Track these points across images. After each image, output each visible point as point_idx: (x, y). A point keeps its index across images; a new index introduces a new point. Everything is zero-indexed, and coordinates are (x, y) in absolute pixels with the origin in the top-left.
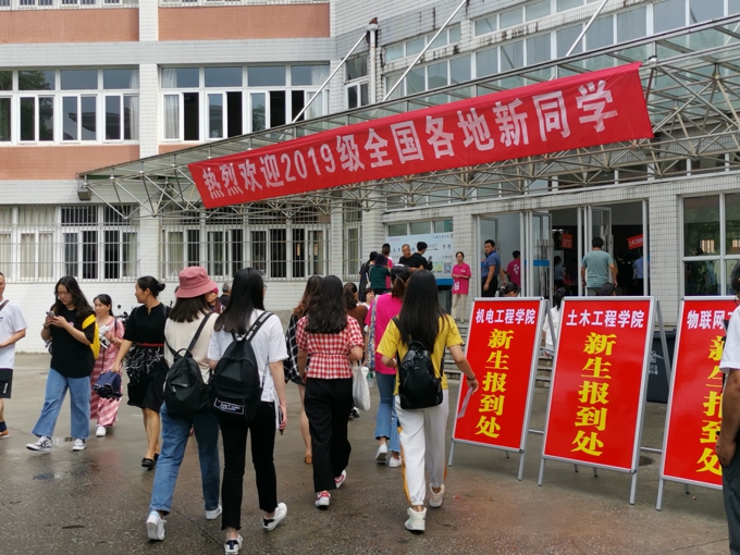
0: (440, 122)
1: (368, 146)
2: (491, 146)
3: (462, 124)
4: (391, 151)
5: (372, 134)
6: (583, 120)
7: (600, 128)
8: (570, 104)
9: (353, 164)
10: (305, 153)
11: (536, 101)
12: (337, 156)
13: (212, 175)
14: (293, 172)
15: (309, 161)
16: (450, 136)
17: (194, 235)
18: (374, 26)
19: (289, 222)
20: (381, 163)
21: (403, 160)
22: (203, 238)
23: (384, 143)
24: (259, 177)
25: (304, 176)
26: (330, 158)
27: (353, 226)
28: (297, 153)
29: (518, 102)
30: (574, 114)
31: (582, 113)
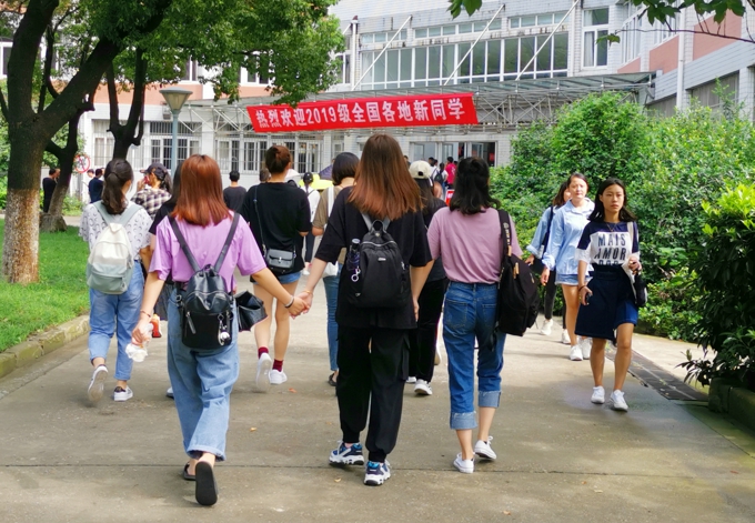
0: (390, 105)
1: (354, 111)
2: (411, 119)
3: (399, 108)
4: (365, 115)
5: (357, 105)
6: (451, 113)
7: (458, 118)
8: (446, 107)
9: (346, 119)
10: (320, 110)
11: (433, 102)
12: (337, 114)
13: (262, 115)
14: (313, 119)
15: (322, 115)
16: (393, 113)
17: (236, 144)
18: (356, 21)
19: (297, 138)
20: (360, 121)
21: (371, 120)
22: (242, 146)
23: (362, 111)
24: (292, 119)
25: (319, 122)
26: (334, 115)
27: (338, 143)
28: (316, 110)
29: (425, 102)
30: (447, 111)
31: (450, 110)
